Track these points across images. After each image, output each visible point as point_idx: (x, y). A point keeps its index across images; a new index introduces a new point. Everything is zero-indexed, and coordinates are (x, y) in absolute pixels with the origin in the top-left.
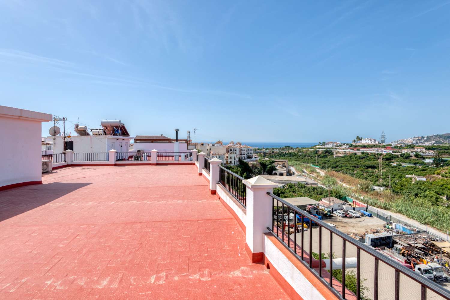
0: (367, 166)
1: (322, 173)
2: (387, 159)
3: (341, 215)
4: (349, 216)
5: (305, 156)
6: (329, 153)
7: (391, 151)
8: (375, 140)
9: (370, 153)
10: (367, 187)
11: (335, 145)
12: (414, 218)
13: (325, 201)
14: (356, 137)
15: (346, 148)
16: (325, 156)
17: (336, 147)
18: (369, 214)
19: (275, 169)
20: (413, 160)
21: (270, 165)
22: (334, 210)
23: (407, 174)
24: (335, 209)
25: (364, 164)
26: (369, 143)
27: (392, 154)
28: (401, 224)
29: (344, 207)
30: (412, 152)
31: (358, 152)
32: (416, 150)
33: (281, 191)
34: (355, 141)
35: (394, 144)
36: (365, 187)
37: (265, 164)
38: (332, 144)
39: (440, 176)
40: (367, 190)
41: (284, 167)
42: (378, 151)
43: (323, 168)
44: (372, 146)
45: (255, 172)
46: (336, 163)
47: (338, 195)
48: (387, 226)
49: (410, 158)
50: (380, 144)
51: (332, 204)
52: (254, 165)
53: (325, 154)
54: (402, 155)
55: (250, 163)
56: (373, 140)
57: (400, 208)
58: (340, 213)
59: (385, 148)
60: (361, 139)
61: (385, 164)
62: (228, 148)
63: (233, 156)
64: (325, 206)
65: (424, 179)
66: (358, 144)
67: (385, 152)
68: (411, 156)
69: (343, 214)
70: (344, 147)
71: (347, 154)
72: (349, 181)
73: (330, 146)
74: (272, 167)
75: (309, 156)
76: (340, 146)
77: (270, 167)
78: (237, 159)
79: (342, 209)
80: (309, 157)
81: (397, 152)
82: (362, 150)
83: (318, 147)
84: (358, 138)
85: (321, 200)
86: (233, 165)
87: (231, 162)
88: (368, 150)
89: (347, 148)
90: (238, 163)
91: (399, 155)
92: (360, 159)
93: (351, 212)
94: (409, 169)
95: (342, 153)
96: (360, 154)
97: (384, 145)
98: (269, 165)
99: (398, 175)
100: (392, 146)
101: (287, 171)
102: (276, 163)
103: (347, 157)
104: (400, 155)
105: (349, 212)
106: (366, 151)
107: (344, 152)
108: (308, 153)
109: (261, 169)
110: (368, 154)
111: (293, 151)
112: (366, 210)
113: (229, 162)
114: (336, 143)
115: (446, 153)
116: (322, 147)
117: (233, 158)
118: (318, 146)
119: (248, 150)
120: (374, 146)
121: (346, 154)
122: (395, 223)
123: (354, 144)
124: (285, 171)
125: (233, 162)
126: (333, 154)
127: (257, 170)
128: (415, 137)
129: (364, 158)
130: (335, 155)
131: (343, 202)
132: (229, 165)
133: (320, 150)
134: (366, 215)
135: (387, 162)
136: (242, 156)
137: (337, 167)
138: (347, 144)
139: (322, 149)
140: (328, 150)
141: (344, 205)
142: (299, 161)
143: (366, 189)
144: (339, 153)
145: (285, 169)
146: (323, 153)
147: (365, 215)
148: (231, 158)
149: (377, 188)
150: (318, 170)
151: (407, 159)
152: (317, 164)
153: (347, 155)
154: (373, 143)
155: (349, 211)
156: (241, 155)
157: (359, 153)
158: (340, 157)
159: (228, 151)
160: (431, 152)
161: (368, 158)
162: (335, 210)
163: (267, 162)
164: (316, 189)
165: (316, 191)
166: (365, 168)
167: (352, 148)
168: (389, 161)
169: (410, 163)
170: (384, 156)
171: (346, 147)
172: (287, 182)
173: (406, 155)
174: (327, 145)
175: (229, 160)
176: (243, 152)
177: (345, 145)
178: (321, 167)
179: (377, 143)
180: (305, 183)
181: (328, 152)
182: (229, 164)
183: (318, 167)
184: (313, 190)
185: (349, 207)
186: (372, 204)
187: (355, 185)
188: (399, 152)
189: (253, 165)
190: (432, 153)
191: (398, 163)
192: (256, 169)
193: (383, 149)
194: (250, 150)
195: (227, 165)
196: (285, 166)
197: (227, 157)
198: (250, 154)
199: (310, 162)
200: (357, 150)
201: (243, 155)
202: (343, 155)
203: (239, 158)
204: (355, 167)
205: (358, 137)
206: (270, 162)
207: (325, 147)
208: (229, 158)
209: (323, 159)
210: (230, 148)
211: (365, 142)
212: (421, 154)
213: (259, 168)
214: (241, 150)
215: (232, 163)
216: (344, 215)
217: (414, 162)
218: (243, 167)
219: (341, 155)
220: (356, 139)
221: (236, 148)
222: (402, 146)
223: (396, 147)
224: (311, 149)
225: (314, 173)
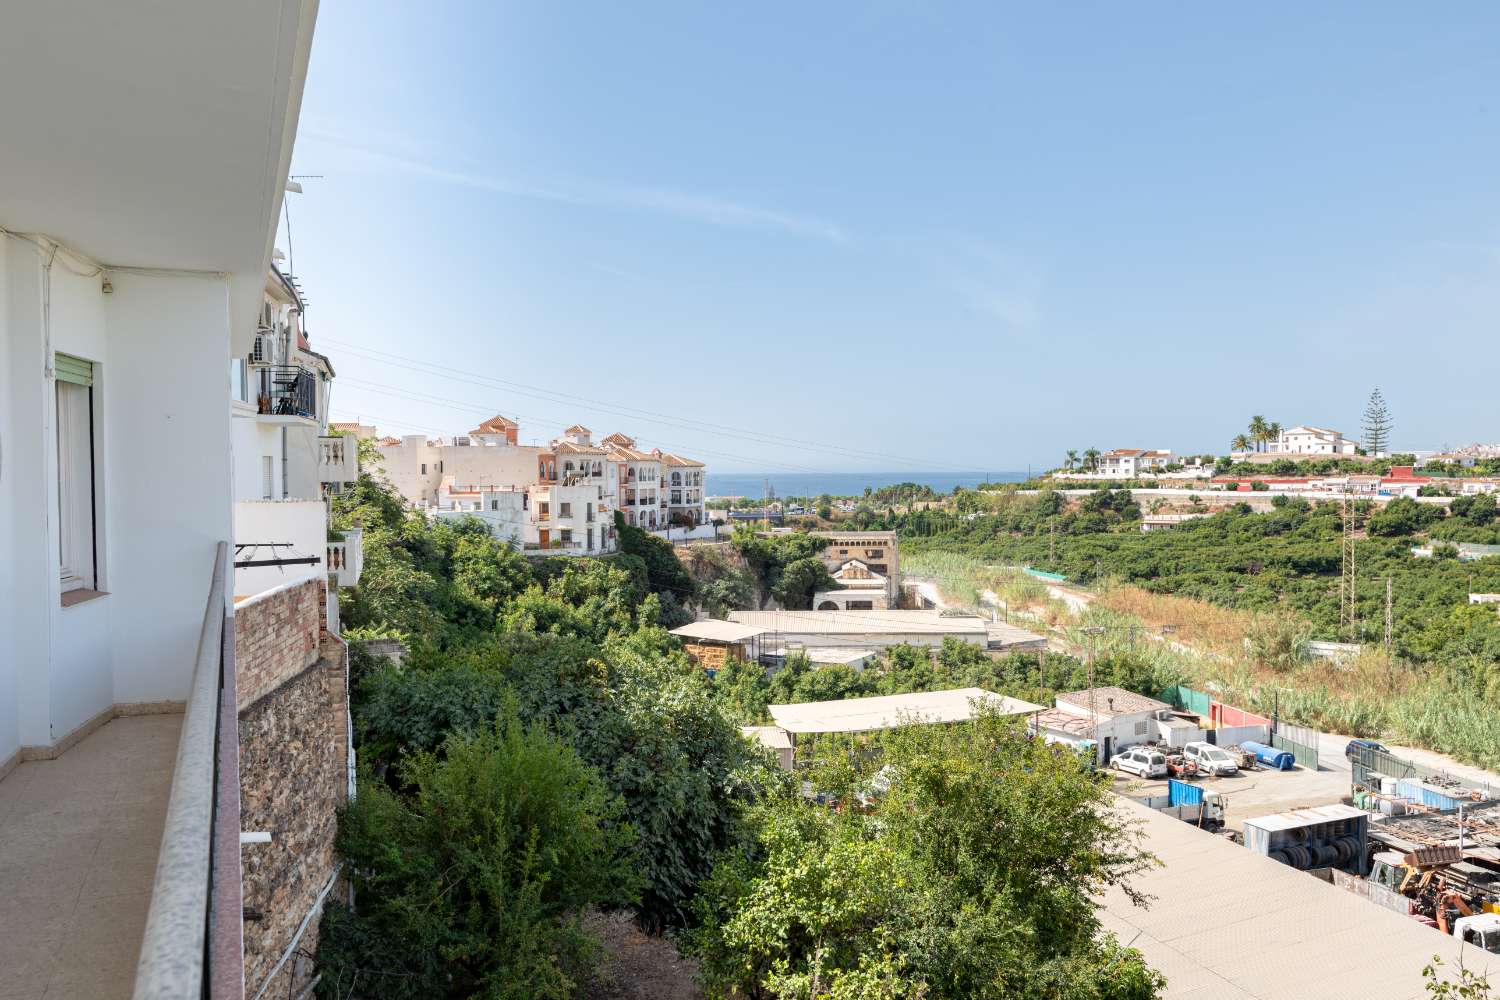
0: (1296, 565)
1: (1077, 601)
2: (1396, 530)
3: (1146, 767)
4: (1185, 769)
5: (996, 529)
6: (1118, 510)
7: (1410, 491)
8: (1339, 437)
9: (1312, 504)
10: (1285, 645)
11: (1146, 463)
12: (1484, 758)
13: (1066, 705)
14: (1252, 421)
15: (1199, 479)
16: (1099, 527)
17: (1152, 476)
18: (1280, 757)
19: (830, 580)
21: (799, 563)
22: (1113, 749)
23: (1477, 591)
24: (1119, 743)
25: (1283, 555)
26: (1311, 451)
27: (1417, 505)
28: (1417, 781)
29: (1165, 729)
31: (1259, 499)
33: (850, 679)
34: (1243, 443)
35: (1424, 457)
36: (1272, 643)
37: (774, 558)
38: (1132, 461)
40: (1282, 656)
41: (874, 574)
42: (1351, 491)
43: (1085, 579)
44: (1324, 469)
45: (710, 592)
46: (1149, 555)
47: (1139, 677)
48: (1358, 798)
50: (1364, 453)
51: (1103, 718)
52: (707, 557)
53: (1095, 516)
54: (1462, 508)
55: (684, 545)
56: (1331, 438)
57: (1422, 723)
58: (1143, 759)
59: (1384, 472)
60: (1273, 433)
61: (1384, 549)
62: (553, 458)
63: (581, 495)
64: (1069, 728)
66: (1257, 459)
67: (1382, 494)
69: (1158, 761)
70: (1191, 473)
71: (1205, 510)
72: (1204, 626)
73: (1123, 471)
74: (813, 570)
75: (1017, 528)
76: (1171, 468)
77: (798, 571)
78: (604, 520)
79: (1151, 743)
80: (1019, 536)
81: (1439, 495)
82: (1280, 488)
83: (1060, 476)
84: (1258, 425)
85: (1054, 706)
86: (583, 550)
87: (566, 535)
88: (1304, 490)
89: (1206, 480)
90: (611, 544)
91: (1448, 509)
92: (1266, 534)
93: (1195, 751)
94: (1489, 568)
95: (1183, 509)
96: (1269, 508)
97: (1381, 461)
98: (796, 559)
99: (1435, 595)
100: (1415, 465)
101: (895, 593)
102: (831, 550)
103: (1207, 524)
104: (1452, 510)
105: (1187, 754)
106: (1296, 494)
107: (1192, 498)
108: (1013, 511)
109: (747, 579)
110: (1304, 507)
111: (933, 505)
112: (1267, 740)
113: (554, 536)
114: (1154, 454)
116: (1081, 476)
117: (578, 510)
118: (1065, 471)
119: (676, 477)
120: (1336, 464)
121: (1201, 512)
122: (1394, 780)
123: (1238, 457)
124: (883, 592)
125: (580, 536)
126: (1135, 515)
127: (721, 586)
129: (1287, 526)
130: (1148, 519)
131: (1160, 707)
132: (557, 552)
133: (1073, 492)
134: (1269, 764)
135: (1393, 543)
136: (639, 508)
137: (1153, 573)
138: (1208, 461)
139: (1081, 487)
140: (1113, 491)
141: (1162, 720)
142: (964, 551)
143: (1276, 655)
144: (1168, 505)
145: (880, 580)
146: (1087, 508)
147: (1262, 761)
148: (565, 510)
149: (1327, 649)
150: (1056, 593)
151: (1480, 524)
152: (1052, 561)
153: (1205, 516)
154: (1329, 450)
155: (1190, 749)
156: (631, 502)
157: (1262, 505)
158: (1171, 526)
161: (1304, 528)
162: (1121, 750)
163: (780, 543)
164: (1032, 663)
165: (1032, 673)
166: (1288, 575)
167: (1228, 478)
168: (1404, 537)
169: (1494, 542)
170: (1378, 514)
171: (1199, 473)
172: (891, 641)
173: (1479, 505)
174: (1108, 467)
175: (556, 525)
176: (641, 488)
177: (1198, 462)
178: (1076, 575)
179: (1348, 450)
180: (984, 644)
181: (1114, 504)
182: (558, 545)
183: (1058, 578)
184: (1018, 670)
185: (1187, 729)
186: (1298, 715)
187: (1223, 637)
188: (1448, 494)
189: (699, 558)
191: (1441, 544)
192: (718, 578)
193: (1375, 480)
194: (683, 482)
195: (542, 552)
196: (882, 569)
197: (544, 508)
198: (684, 504)
199: (1018, 555)
200: (1256, 487)
201: (643, 502)
202: (1186, 517)
203: (618, 516)
204: (1242, 571)
205: (1258, 419)
206: (801, 547)
207: (1100, 476)
208: (555, 510)
209: (1083, 539)
210: (563, 459)
211: (1293, 445)
213: (737, 573)
214: (631, 472)
215: (575, 538)
216: (1162, 769)
218: (641, 562)
219: (1175, 518)
220: (1248, 434)
221: (596, 459)
222: (1465, 463)
223: (1436, 468)
224: (1027, 492)
225: (1038, 604)
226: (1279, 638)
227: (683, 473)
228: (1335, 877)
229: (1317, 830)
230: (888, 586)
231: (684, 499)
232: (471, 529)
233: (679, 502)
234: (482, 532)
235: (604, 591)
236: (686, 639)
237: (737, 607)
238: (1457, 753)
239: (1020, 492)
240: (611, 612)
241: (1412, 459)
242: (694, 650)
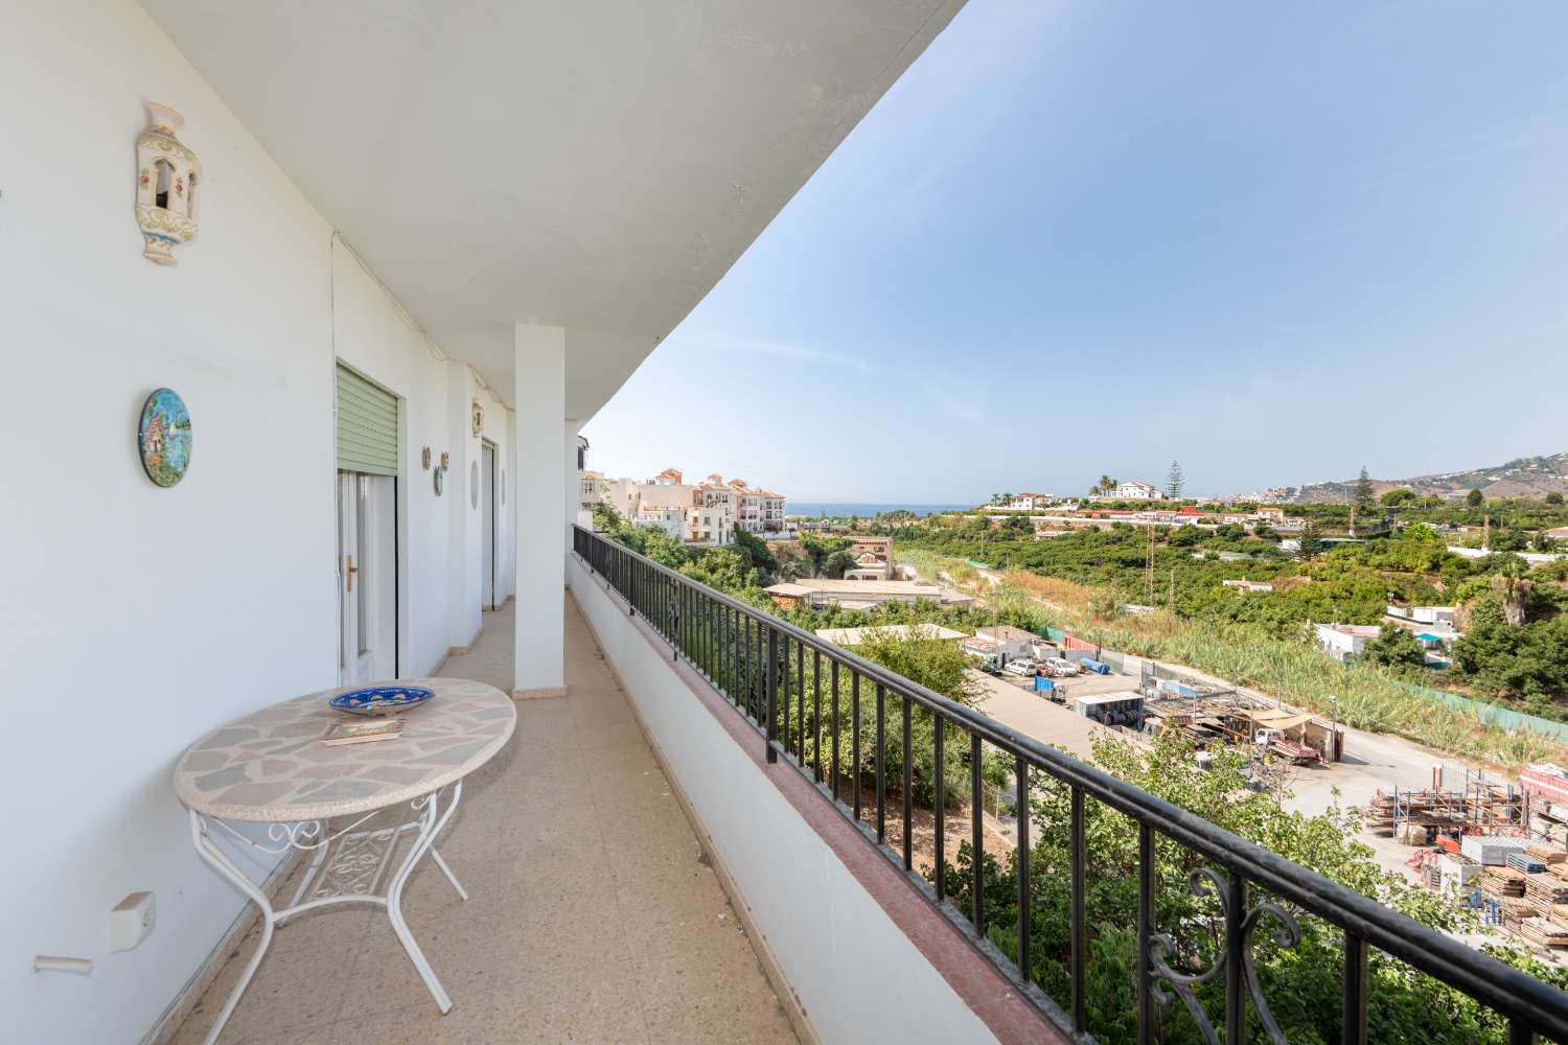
0: (1123, 562)
1: (994, 579)
2: (1184, 543)
3: (1024, 670)
5: (951, 537)
6: (1022, 528)
7: (1194, 521)
8: (1153, 489)
9: (1135, 527)
10: (1111, 606)
11: (1039, 501)
12: (1218, 670)
13: (982, 635)
14: (1101, 478)
15: (1069, 511)
16: (1010, 537)
17: (1042, 509)
18: (1101, 667)
19: (853, 563)
20: (1253, 542)
21: (837, 553)
22: (1007, 660)
23: (1228, 579)
24: (1011, 656)
25: (1116, 556)
26: (1136, 497)
27: (1197, 529)
28: (1176, 682)
29: (1037, 650)
30: (1250, 522)
31: (1104, 524)
32: (1259, 515)
33: (862, 617)
34: (1096, 491)
35: (1202, 501)
36: (1103, 605)
37: (823, 550)
38: (1031, 499)
39: (1308, 579)
40: (1109, 612)
41: (879, 561)
42: (1158, 520)
43: (1000, 566)
44: (1143, 507)
45: (786, 568)
46: (1038, 554)
47: (1024, 621)
48: (1143, 690)
49: (1244, 538)
50: (1167, 498)
51: (1001, 642)
52: (785, 549)
53: (1009, 531)
54: (1223, 531)
55: (773, 543)
56: (1148, 489)
57: (1184, 652)
58: (1023, 666)
59: (1178, 510)
60: (1114, 486)
61: (1175, 554)
62: (701, 492)
63: (716, 513)
64: (983, 648)
65: (1268, 588)
66: (1104, 500)
67: (1175, 522)
68: (1247, 534)
69: (1032, 667)
70: (1065, 508)
71: (1073, 529)
72: (1065, 594)
73: (1025, 506)
74: (844, 558)
75: (963, 537)
76: (1053, 505)
77: (836, 558)
78: (728, 527)
79: (1029, 657)
80: (965, 541)
81: (1210, 523)
82: (1118, 517)
83: (989, 508)
84: (1105, 481)
85: (977, 636)
86: (716, 543)
87: (707, 535)
88: (1131, 519)
89: (1074, 512)
90: (732, 540)
91: (1215, 532)
92: (1107, 544)
94: (1237, 566)
95: (1060, 528)
96: (1110, 529)
97: (1177, 503)
98: (835, 551)
99: (1203, 580)
100: (1197, 506)
101: (890, 571)
102: (855, 547)
103: (1073, 537)
104: (1218, 532)
105: (1048, 664)
106: (1126, 521)
107: (1065, 522)
108: (962, 526)
109: (807, 562)
110: (1130, 529)
111: (915, 523)
112: (1095, 658)
113: (701, 535)
114: (1044, 496)
115: (1338, 523)
116: (1001, 508)
117: (715, 522)
118: (991, 505)
119: (769, 503)
120: (1150, 504)
121: (1070, 530)
122: (1164, 682)
123: (1093, 499)
124: (883, 571)
125: (714, 535)
126: (1032, 531)
127: (792, 565)
128: (1270, 490)
130: (1038, 533)
131: (1034, 637)
132: (702, 544)
133: (996, 517)
134: (1095, 671)
135: (1182, 550)
136: (748, 521)
137: (1040, 564)
138: (1075, 501)
139: (1000, 515)
140: (1019, 517)
141: (1036, 644)
142: (932, 549)
143: (1106, 611)
144: (1051, 526)
145: (881, 564)
146: (1004, 527)
147: (1091, 669)
148: (707, 521)
149: (1135, 609)
150: (983, 574)
151: (1234, 541)
152: (982, 556)
153: (1073, 532)
154: (1146, 496)
155: (1050, 661)
157: (1106, 526)
158: (1052, 538)
159: (698, 502)
160: (1300, 520)
161: (1130, 541)
162: (1011, 660)
163: (826, 542)
164: (966, 612)
165: (965, 617)
166: (1118, 567)
167: (1087, 511)
168: (1188, 547)
169: (1240, 551)
170: (1174, 534)
171: (1069, 508)
172: (887, 598)
173: (1234, 530)
174: (1017, 504)
175: (702, 529)
176: (749, 510)
177: (1069, 501)
178: (995, 564)
179: (1158, 496)
180: (938, 601)
181: (1020, 525)
182: (703, 540)
183: (985, 566)
184: (957, 616)
185: (1049, 650)
186: (1114, 645)
188: (1215, 523)
189: (780, 549)
190: (1299, 524)
191: (1209, 552)
192: (791, 560)
193: (1173, 514)
194: (773, 506)
195: (694, 544)
196: (883, 558)
197: (696, 519)
198: (773, 519)
199: (963, 553)
200: (1103, 517)
201: (750, 517)
202: (1061, 533)
203: (736, 525)
204: (1091, 564)
205: (1105, 478)
206: (838, 544)
207: (1012, 508)
208: (701, 521)
209: (1001, 545)
210: (706, 493)
211: (1126, 493)
212: (1274, 526)
213: (802, 558)
214: (744, 501)
215: (712, 536)
216: (1034, 671)
217: (1253, 547)
218: (748, 551)
219: (1055, 533)
220: (1099, 486)
221: (725, 493)
222: (1226, 505)
223: (1209, 508)
224: (969, 517)
225: (973, 580)
226: (1107, 602)
227: (773, 502)
228: (1123, 729)
229: (1115, 705)
230: (887, 568)
231: (773, 516)
232: (655, 530)
233: (770, 518)
234: (661, 532)
235: (727, 566)
236: (772, 594)
237: (801, 577)
238: (1204, 669)
239: (965, 517)
240: (731, 578)
241: (1196, 502)
242: (777, 600)
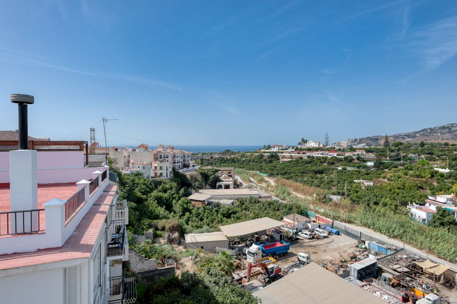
0: (315, 172)
1: (272, 182)
2: (333, 163)
3: (308, 236)
4: (317, 236)
5: (249, 162)
6: (275, 158)
7: (335, 155)
8: (319, 143)
9: (315, 157)
10: (325, 197)
11: (281, 148)
12: (382, 231)
13: (286, 219)
14: (301, 139)
15: (292, 151)
16: (271, 162)
17: (282, 151)
18: (336, 232)
19: (220, 179)
20: (356, 163)
21: (213, 176)
22: (298, 231)
23: (355, 179)
24: (300, 229)
25: (311, 169)
26: (314, 146)
27: (337, 158)
28: (374, 242)
29: (309, 225)
30: (354, 155)
31: (304, 156)
32: (357, 153)
34: (300, 144)
35: (337, 147)
36: (322, 197)
37: (207, 175)
38: (277, 147)
39: (386, 180)
40: (325, 200)
41: (229, 178)
42: (323, 154)
43: (271, 175)
44: (317, 149)
45: (194, 185)
46: (283, 169)
47: (299, 210)
48: (360, 246)
49: (353, 161)
50: (325, 146)
51: (296, 223)
52: (194, 177)
53: (270, 159)
54: (346, 159)
55: (188, 173)
56: (318, 143)
58: (307, 234)
59: (329, 151)
60: (306, 142)
62: (157, 154)
63: (165, 165)
64: (289, 226)
65: (371, 184)
66: (303, 147)
67: (329, 155)
68: (354, 160)
69: (310, 235)
70: (290, 150)
72: (304, 190)
73: (275, 150)
74: (216, 178)
75: (254, 162)
76: (286, 149)
77: (213, 178)
78: (170, 170)
79: (307, 229)
80: (254, 163)
81: (341, 156)
82: (308, 154)
83: (262, 150)
84: (303, 140)
85: (283, 219)
86: (165, 178)
87: (161, 174)
88: (313, 154)
89: (293, 152)
90: (172, 175)
91: (343, 159)
92: (306, 164)
93: (317, 231)
94: (355, 173)
95: (289, 158)
96: (306, 158)
97: (328, 148)
98: (212, 175)
99: (347, 181)
100: (335, 149)
101: (234, 183)
102: (219, 172)
103: (294, 161)
104: (344, 159)
105: (315, 232)
106: (312, 155)
107: (290, 156)
108: (253, 158)
109: (202, 181)
110: (313, 158)
111: (235, 156)
112: (331, 226)
113: (158, 174)
114: (282, 146)
115: (383, 155)
116: (267, 151)
117: (165, 168)
119: (184, 156)
120: (319, 148)
121: (292, 159)
122: (369, 242)
123: (299, 147)
124: (232, 182)
125: (164, 174)
126: (279, 159)
127: (197, 183)
128: (349, 140)
129: (311, 162)
130: (282, 160)
131: (306, 219)
132: (159, 178)
133: (265, 154)
134: (334, 233)
135: (333, 166)
136: (176, 164)
137: (286, 173)
139: (267, 153)
140: (274, 154)
141: (309, 223)
142: (243, 168)
143: (323, 199)
144: (286, 156)
145: (231, 179)
146: (268, 158)
147: (332, 232)
148: (161, 168)
150: (267, 179)
151: (350, 162)
152: (264, 171)
153: (293, 159)
154: (318, 146)
155: (316, 230)
156: (175, 163)
157: (305, 157)
158: (286, 162)
159: (156, 159)
160: (370, 154)
161: (314, 163)
162: (300, 231)
163: (208, 171)
164: (271, 203)
165: (272, 206)
166: (313, 174)
167: (298, 151)
169: (354, 167)
170: (329, 159)
171: (291, 150)
172: (237, 197)
173: (349, 158)
174: (273, 149)
175: (159, 172)
176: (177, 159)
177: (291, 148)
178: (269, 174)
179: (321, 146)
180: (258, 197)
181: (274, 157)
182: (159, 176)
183: (266, 175)
185: (314, 225)
186: (335, 218)
187: (311, 195)
188: (343, 156)
189: (192, 177)
190: (372, 155)
191: (343, 167)
192: (196, 181)
193: (327, 152)
194: (186, 157)
195: (155, 179)
196: (231, 176)
197: (156, 167)
198: (186, 162)
199: (256, 169)
200: (304, 153)
201: (177, 163)
202: (289, 160)
203: (172, 168)
204: (303, 173)
205: (303, 139)
206: (213, 171)
207: (271, 151)
208: (158, 168)
209: (269, 165)
210: (159, 154)
211: (310, 144)
212: (362, 156)
213: (200, 180)
214: (175, 156)
215: (163, 175)
216: (311, 237)
217: (358, 165)
218: (179, 180)
219: (287, 160)
220: (301, 142)
221: (167, 154)
222: (345, 149)
223: (339, 150)
224: (256, 154)
225: (264, 182)
226: (323, 195)
227: (186, 155)
228: (373, 280)
231: (186, 161)
232: (138, 174)
233: (185, 161)
234: (141, 175)
235: (171, 188)
236: (191, 200)
237: (200, 189)
239: (254, 154)
240: (174, 194)
241: (335, 148)
242: (193, 203)
